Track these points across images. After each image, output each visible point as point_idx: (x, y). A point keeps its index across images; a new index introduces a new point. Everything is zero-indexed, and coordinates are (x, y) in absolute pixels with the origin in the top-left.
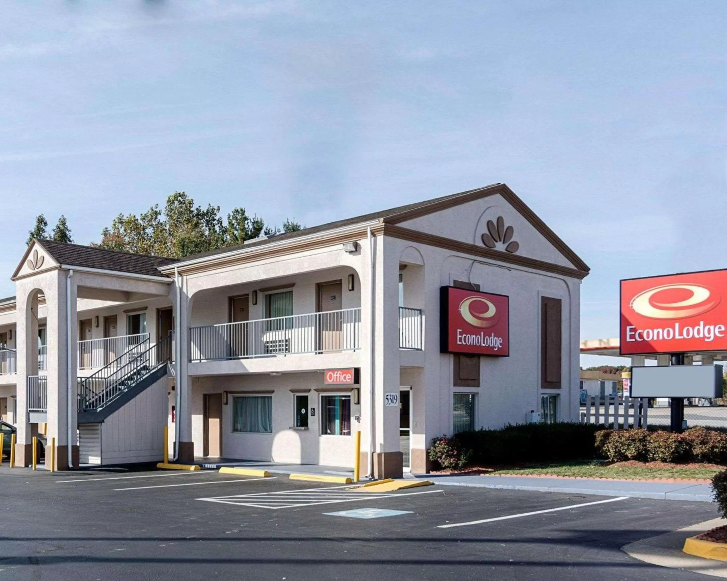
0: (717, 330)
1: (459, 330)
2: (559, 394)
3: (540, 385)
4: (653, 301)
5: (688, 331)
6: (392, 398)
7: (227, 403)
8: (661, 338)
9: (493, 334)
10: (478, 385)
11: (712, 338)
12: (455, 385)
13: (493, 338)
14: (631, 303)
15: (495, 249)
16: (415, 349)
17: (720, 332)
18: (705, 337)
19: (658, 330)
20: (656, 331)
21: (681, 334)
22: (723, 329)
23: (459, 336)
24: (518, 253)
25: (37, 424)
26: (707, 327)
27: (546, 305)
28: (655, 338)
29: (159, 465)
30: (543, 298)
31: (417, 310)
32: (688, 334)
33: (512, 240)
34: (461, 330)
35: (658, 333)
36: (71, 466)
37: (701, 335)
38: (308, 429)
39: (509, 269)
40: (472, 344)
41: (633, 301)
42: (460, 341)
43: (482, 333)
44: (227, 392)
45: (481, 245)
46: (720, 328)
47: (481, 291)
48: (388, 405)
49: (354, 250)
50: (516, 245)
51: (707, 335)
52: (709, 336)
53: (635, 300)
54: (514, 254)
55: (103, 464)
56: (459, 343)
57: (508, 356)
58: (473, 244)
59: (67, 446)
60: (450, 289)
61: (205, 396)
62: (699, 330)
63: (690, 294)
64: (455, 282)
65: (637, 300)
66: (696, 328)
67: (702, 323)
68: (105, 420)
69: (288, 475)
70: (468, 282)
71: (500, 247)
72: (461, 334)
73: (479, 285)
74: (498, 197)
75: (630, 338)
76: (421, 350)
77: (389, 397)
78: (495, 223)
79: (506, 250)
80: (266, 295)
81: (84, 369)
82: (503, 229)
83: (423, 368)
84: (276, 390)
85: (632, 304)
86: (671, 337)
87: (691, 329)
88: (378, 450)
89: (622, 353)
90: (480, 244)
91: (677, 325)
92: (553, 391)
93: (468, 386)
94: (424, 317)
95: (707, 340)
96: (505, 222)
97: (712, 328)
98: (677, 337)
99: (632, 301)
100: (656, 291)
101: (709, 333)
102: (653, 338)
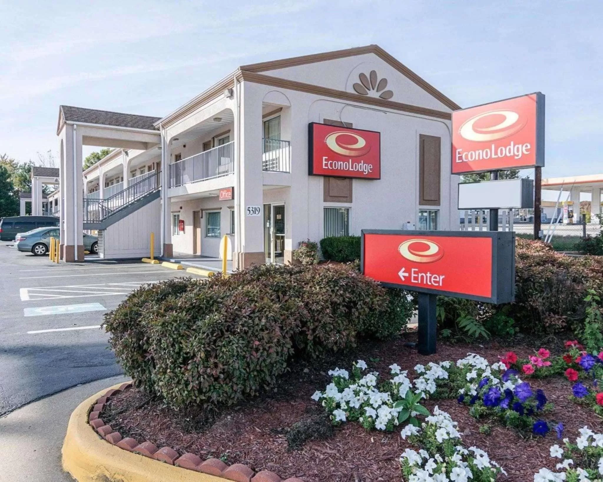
0: (524, 148)
1: (324, 158)
2: (439, 210)
3: (418, 202)
4: (475, 127)
5: (501, 151)
6: (254, 210)
7: (202, 218)
8: (481, 158)
9: (362, 161)
10: (351, 201)
11: (520, 156)
12: (325, 200)
13: (362, 164)
14: (459, 130)
15: (368, 96)
16: (282, 172)
17: (527, 150)
18: (514, 155)
19: (479, 151)
20: (477, 153)
21: (496, 153)
22: (529, 147)
23: (324, 162)
24: (393, 99)
26: (516, 147)
27: (425, 141)
28: (477, 158)
29: (143, 260)
30: (421, 136)
31: (285, 141)
32: (501, 154)
33: (386, 89)
34: (327, 158)
35: (479, 154)
36: (76, 259)
37: (512, 154)
39: (385, 112)
40: (339, 168)
42: (325, 166)
43: (350, 160)
44: (202, 210)
45: (354, 92)
46: (527, 146)
47: (353, 127)
48: (250, 215)
49: (229, 95)
50: (390, 93)
51: (516, 153)
52: (518, 154)
54: (390, 100)
55: (106, 258)
57: (380, 179)
58: (343, 90)
59: (74, 246)
60: (314, 125)
61: (194, 213)
62: (510, 149)
63: (503, 119)
64: (325, 120)
65: (463, 127)
66: (508, 148)
67: (512, 143)
68: (107, 229)
70: (339, 120)
71: (373, 94)
72: (326, 160)
73: (352, 124)
74: (372, 55)
75: (459, 160)
76: (289, 173)
77: (251, 209)
78: (368, 76)
79: (380, 97)
80: (220, 140)
82: (376, 81)
83: (289, 187)
84: (222, 207)
86: (489, 157)
88: (242, 251)
89: (453, 172)
90: (351, 91)
91: (493, 147)
92: (433, 208)
93: (339, 201)
94: (291, 147)
96: (378, 75)
97: (520, 146)
98: (493, 156)
99: (460, 128)
100: (478, 118)
101: (518, 151)
102: (475, 158)
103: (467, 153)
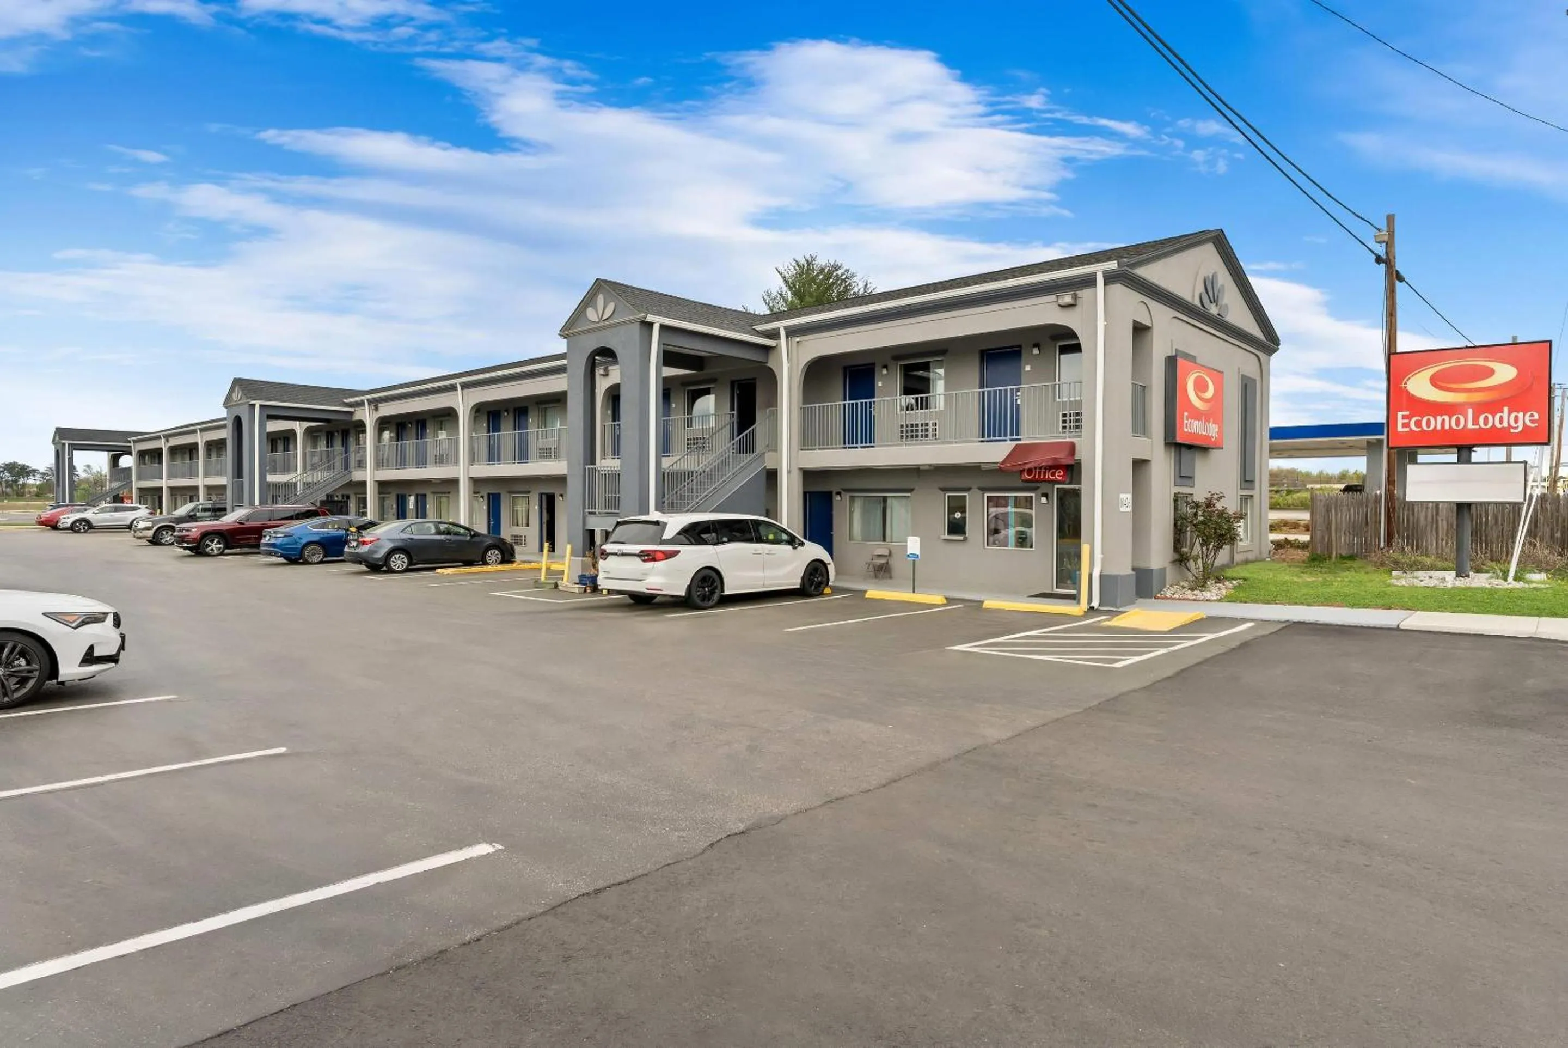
2: (1252, 496)
3: (1239, 485)
4: (1436, 381)
5: (1486, 419)
8: (1447, 427)
10: (1192, 482)
11: (1520, 429)
12: (1175, 484)
14: (1404, 382)
15: (1210, 313)
17: (1532, 421)
19: (1443, 417)
20: (1439, 419)
22: (1536, 416)
24: (1225, 319)
25: (594, 530)
26: (1513, 415)
27: (1246, 385)
28: (1439, 427)
33: (1222, 302)
35: (1443, 420)
37: (1505, 424)
38: (965, 539)
39: (1218, 338)
41: (1408, 380)
46: (1532, 415)
49: (1072, 303)
50: (1226, 309)
52: (1516, 426)
53: (1409, 378)
56: (1186, 430)
57: (1222, 449)
58: (1192, 303)
63: (1491, 372)
64: (1177, 351)
65: (1412, 379)
66: (1498, 416)
67: (1506, 409)
69: (982, 602)
70: (1187, 352)
73: (1195, 357)
74: (1211, 247)
78: (1209, 280)
79: (1217, 314)
81: (669, 456)
82: (1217, 287)
83: (1149, 461)
84: (917, 488)
85: (1406, 383)
86: (1462, 425)
87: (1490, 417)
90: (1199, 305)
91: (1470, 412)
93: (1185, 484)
95: (1512, 431)
97: (1521, 415)
98: (1470, 426)
99: (1406, 380)
100: (1440, 368)
101: (1516, 420)
102: (1435, 427)
103: (1420, 418)
